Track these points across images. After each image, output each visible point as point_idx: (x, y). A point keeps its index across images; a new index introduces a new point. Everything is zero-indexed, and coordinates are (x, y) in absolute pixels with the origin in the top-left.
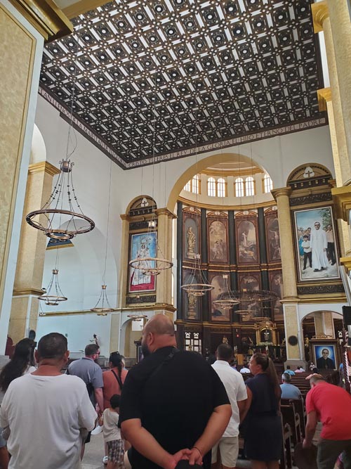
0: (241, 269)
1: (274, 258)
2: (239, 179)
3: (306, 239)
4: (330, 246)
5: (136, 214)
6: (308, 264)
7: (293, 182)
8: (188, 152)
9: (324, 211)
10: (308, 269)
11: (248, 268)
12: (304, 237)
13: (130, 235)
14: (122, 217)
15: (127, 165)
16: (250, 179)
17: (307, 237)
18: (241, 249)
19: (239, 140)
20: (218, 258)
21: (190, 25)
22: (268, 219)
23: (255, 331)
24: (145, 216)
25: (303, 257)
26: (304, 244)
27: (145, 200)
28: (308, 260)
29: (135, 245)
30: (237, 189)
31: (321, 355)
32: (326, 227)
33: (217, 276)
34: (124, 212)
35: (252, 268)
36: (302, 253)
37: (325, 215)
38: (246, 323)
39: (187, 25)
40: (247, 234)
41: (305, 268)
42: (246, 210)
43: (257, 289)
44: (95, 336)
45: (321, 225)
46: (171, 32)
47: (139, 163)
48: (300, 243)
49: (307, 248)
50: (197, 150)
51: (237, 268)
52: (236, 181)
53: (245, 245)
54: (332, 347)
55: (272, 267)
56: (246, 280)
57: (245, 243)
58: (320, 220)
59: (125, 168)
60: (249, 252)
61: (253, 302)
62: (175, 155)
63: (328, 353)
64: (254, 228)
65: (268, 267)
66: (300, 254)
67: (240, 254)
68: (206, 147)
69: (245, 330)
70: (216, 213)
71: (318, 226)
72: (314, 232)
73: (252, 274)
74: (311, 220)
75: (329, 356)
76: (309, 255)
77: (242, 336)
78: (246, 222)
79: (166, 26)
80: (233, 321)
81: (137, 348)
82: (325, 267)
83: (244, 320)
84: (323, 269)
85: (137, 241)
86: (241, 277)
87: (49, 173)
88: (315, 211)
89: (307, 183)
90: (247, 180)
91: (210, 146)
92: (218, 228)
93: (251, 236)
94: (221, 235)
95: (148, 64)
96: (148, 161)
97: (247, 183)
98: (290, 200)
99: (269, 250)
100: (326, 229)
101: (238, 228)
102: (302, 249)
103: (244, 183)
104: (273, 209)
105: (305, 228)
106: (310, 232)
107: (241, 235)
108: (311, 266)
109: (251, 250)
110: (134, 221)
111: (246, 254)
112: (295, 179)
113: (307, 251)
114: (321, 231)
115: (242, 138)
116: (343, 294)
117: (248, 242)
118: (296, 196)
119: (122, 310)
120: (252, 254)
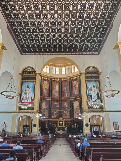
0: (53, 99)
1: (64, 96)
2: (64, 68)
3: (90, 91)
4: (98, 94)
5: (26, 73)
6: (91, 99)
7: (87, 71)
8: (50, 54)
9: (96, 82)
10: (91, 101)
11: (55, 99)
12: (90, 90)
13: (22, 82)
14: (20, 74)
15: (23, 54)
16: (67, 68)
17: (91, 90)
18: (53, 92)
19: (69, 53)
20: (45, 94)
21: (75, 7)
22: (63, 83)
23: (57, 122)
24: (30, 75)
25: (89, 96)
26: (90, 92)
27: (29, 68)
28: (91, 97)
29: (24, 86)
30: (63, 71)
31: (94, 130)
32: (97, 87)
33: (45, 101)
34: (21, 72)
35: (57, 99)
36: (89, 95)
37: (96, 83)
38: (54, 119)
39: (74, 7)
40: (55, 87)
41: (90, 100)
42: (56, 79)
43: (58, 106)
44: (4, 123)
45: (95, 86)
46: (67, 7)
47: (29, 53)
48: (88, 92)
49: (91, 94)
50: (53, 54)
51: (52, 99)
52: (63, 68)
53: (55, 91)
54: (98, 127)
55: (64, 99)
56: (54, 103)
57: (55, 90)
58: (95, 85)
59: (22, 54)
60: (56, 93)
61: (56, 111)
62: (44, 54)
63: (97, 129)
64: (58, 85)
65: (62, 99)
66: (88, 96)
67: (53, 94)
68: (57, 53)
69: (53, 121)
70: (46, 78)
71: (94, 87)
72: (93, 89)
73: (57, 101)
74: (92, 84)
75: (97, 130)
76: (91, 96)
77: (52, 123)
78: (56, 83)
79: (67, 5)
80: (49, 118)
81: (23, 128)
82: (96, 100)
83: (53, 118)
84: (95, 101)
85: (25, 84)
86: (53, 102)
87: (2, 49)
88: (93, 82)
89: (91, 72)
90: (66, 68)
91: (58, 53)
92: (46, 84)
93: (57, 88)
94: (47, 86)
95: (53, 16)
96: (32, 54)
97: (66, 69)
98: (86, 77)
99: (63, 93)
100: (97, 88)
101: (53, 84)
102: (89, 94)
103: (65, 69)
104: (65, 80)
105: (90, 87)
106: (91, 88)
107: (54, 87)
108: (92, 100)
109: (57, 93)
110: (24, 76)
111: (55, 94)
112: (87, 70)
113: (91, 95)
114: (95, 89)
115: (70, 53)
116: (102, 110)
117: (56, 90)
118: (87, 76)
119: (18, 113)
120: (57, 94)
